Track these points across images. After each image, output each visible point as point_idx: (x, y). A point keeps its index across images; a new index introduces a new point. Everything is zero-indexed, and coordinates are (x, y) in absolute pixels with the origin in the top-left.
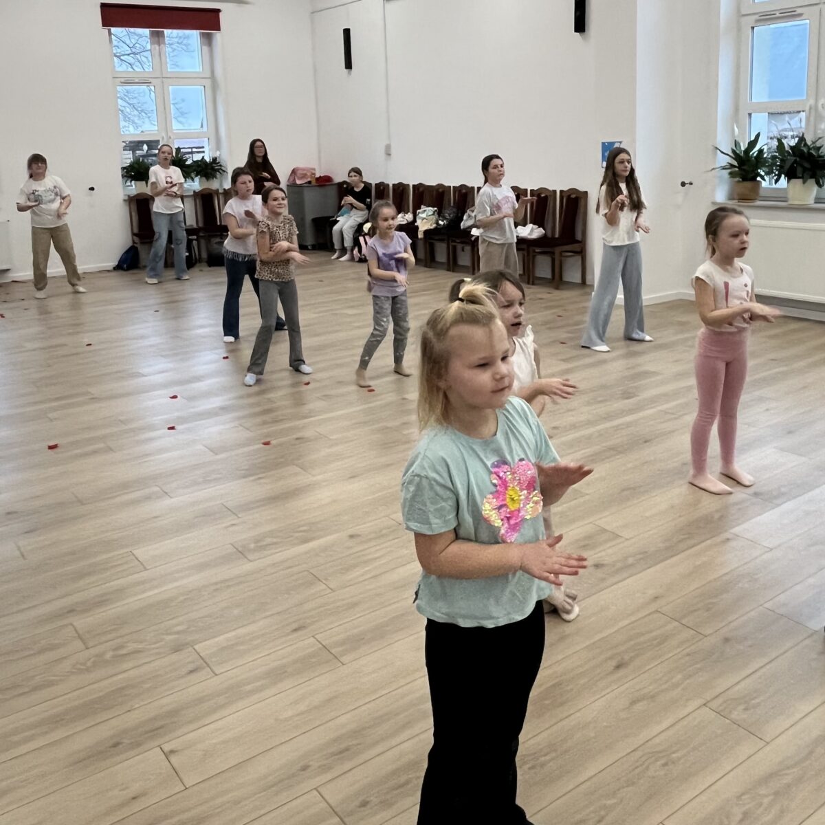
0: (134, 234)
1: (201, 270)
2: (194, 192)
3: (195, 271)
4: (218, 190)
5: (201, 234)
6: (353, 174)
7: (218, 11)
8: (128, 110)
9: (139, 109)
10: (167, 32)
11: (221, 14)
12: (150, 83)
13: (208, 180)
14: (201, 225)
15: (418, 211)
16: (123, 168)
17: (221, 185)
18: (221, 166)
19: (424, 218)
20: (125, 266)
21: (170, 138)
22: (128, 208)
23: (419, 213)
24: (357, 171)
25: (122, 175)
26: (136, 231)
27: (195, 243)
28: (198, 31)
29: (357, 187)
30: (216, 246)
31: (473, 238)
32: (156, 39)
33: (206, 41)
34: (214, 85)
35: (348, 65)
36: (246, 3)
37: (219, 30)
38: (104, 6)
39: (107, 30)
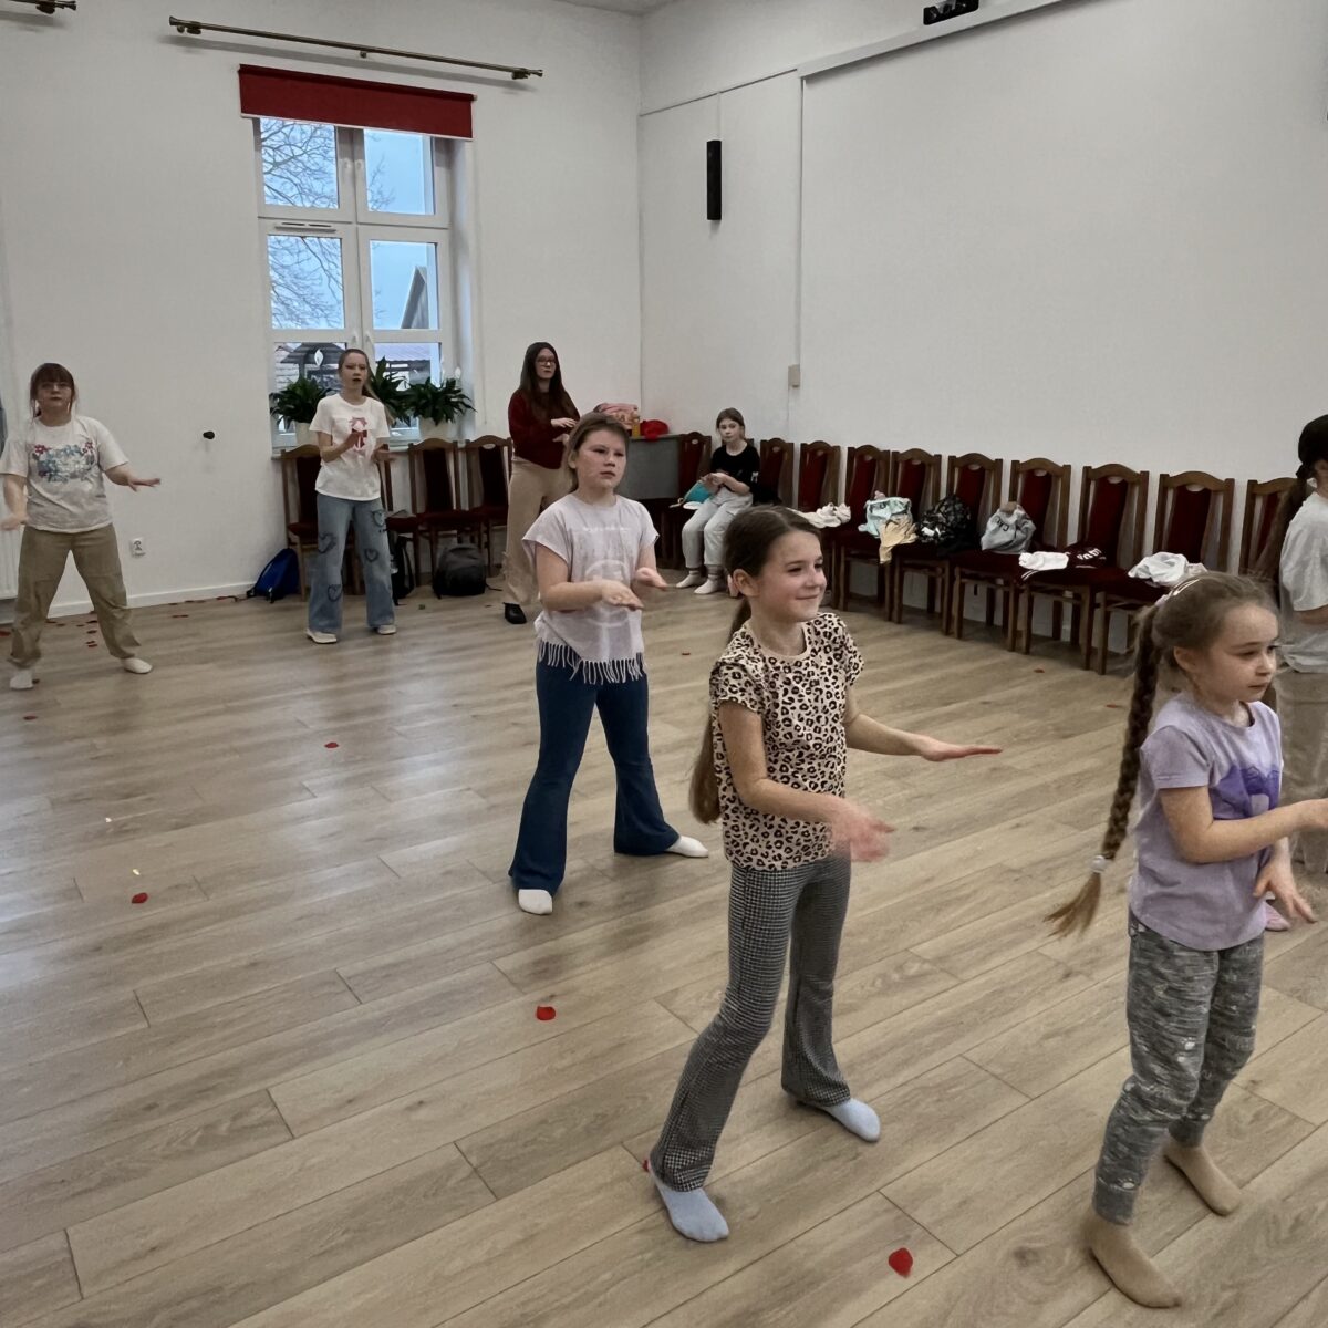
0: (290, 528)
1: (422, 607)
2: (411, 445)
3: (411, 603)
4: (455, 443)
5: (421, 528)
6: (727, 422)
7: (469, 98)
10: (368, 131)
11: (474, 106)
12: (333, 231)
13: (437, 424)
14: (420, 509)
15: (869, 503)
16: (273, 396)
17: (460, 432)
18: (463, 396)
19: (886, 519)
20: (269, 590)
21: (368, 339)
22: (280, 476)
23: (872, 507)
24: (734, 416)
25: (271, 410)
26: (294, 519)
27: (410, 546)
28: (428, 136)
29: (734, 447)
30: (452, 557)
31: (1026, 576)
32: (347, 147)
33: (443, 157)
34: (453, 240)
35: (715, 212)
36: (523, 88)
37: (471, 137)
38: (246, 72)
39: (251, 121)
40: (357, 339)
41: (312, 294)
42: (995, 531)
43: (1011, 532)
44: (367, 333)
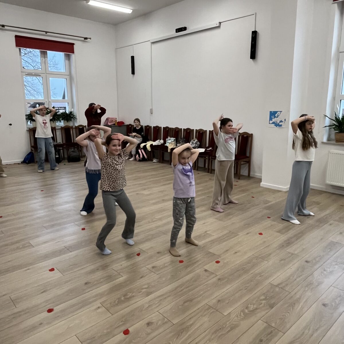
0: (32, 147)
1: (65, 164)
2: (61, 127)
3: (61, 164)
4: (72, 127)
5: (64, 147)
6: (136, 121)
7: (73, 44)
10: (48, 52)
11: (74, 46)
12: (40, 75)
13: (68, 122)
14: (64, 142)
15: (167, 139)
16: (26, 115)
17: (74, 124)
18: (74, 115)
19: (170, 143)
20: (27, 162)
21: (50, 102)
22: (29, 134)
23: (167, 140)
24: (138, 120)
25: (26, 119)
26: (33, 145)
27: (62, 151)
28: (63, 53)
29: (138, 127)
30: (72, 153)
32: (43, 55)
33: (67, 58)
34: (70, 78)
35: (133, 72)
36: (86, 42)
37: (74, 53)
38: (16, 36)
39: (18, 49)
40: (47, 101)
41: (37, 89)
43: (195, 145)
44: (50, 100)
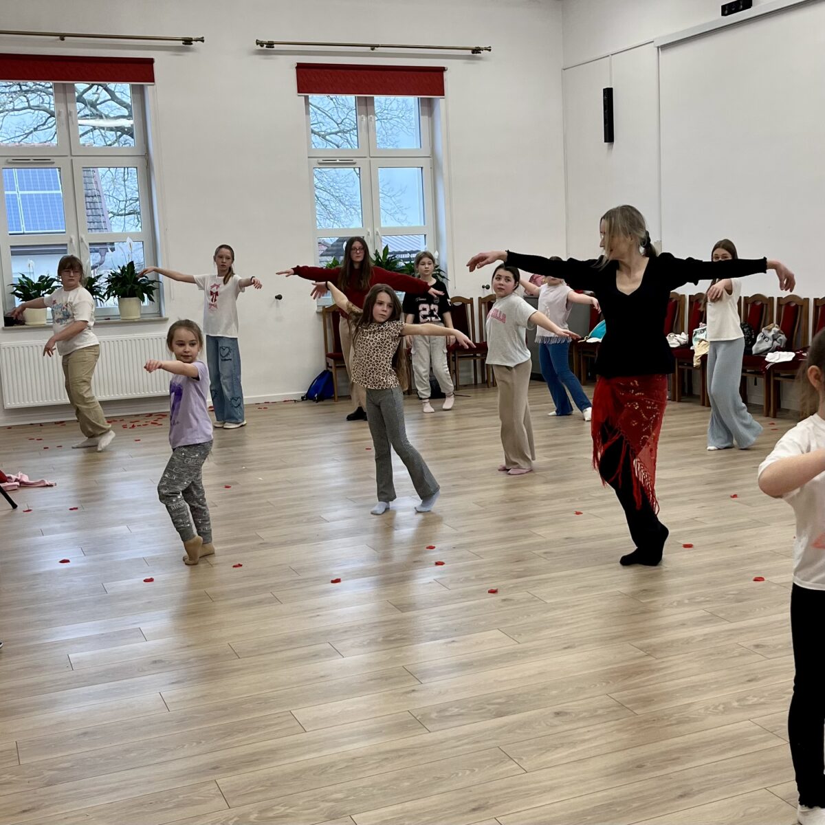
0: (328, 356)
7: (441, 70)
8: (333, 205)
9: (347, 203)
10: (376, 97)
11: (445, 74)
12: (355, 163)
18: (440, 270)
20: (316, 395)
21: (377, 234)
22: (322, 323)
23: (697, 332)
26: (331, 351)
28: (416, 97)
31: (768, 367)
32: (363, 108)
33: (426, 108)
34: (433, 165)
35: (609, 137)
36: (479, 59)
37: (443, 95)
38: (300, 67)
39: (303, 97)
40: (371, 234)
42: (760, 342)
43: (770, 342)
44: (377, 229)
